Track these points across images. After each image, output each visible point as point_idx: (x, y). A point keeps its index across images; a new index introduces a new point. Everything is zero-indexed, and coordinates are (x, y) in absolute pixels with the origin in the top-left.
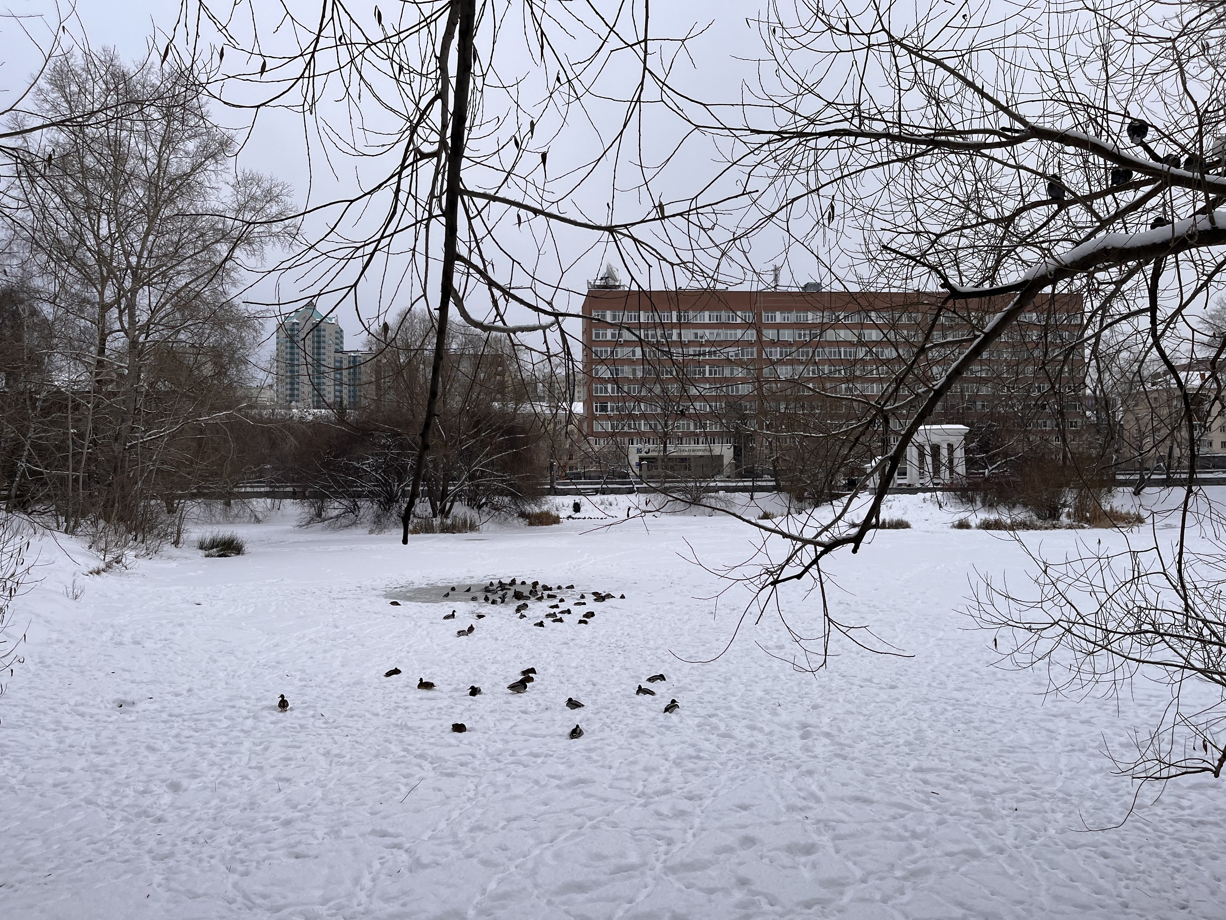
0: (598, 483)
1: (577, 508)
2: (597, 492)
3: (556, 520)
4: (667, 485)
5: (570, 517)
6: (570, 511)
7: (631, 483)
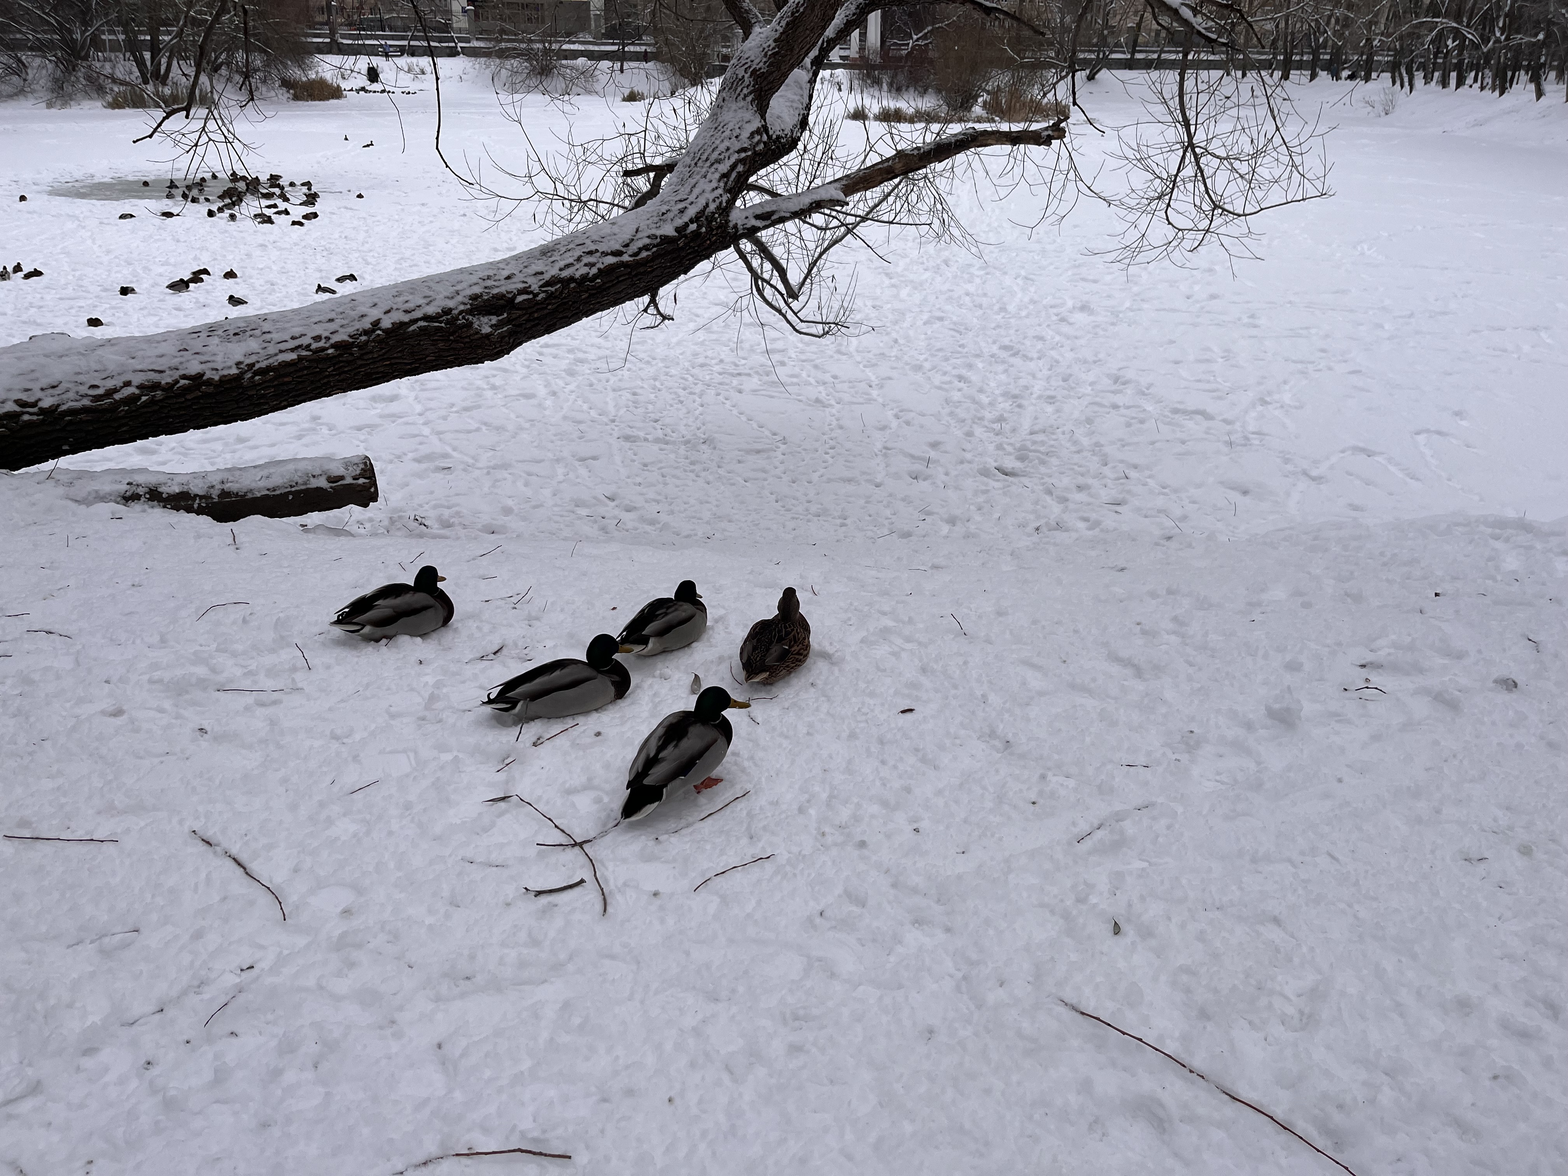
0: (403, 38)
1: (373, 75)
2: (403, 51)
3: (336, 93)
4: (503, 45)
5: (363, 89)
6: (362, 81)
7: (452, 40)
